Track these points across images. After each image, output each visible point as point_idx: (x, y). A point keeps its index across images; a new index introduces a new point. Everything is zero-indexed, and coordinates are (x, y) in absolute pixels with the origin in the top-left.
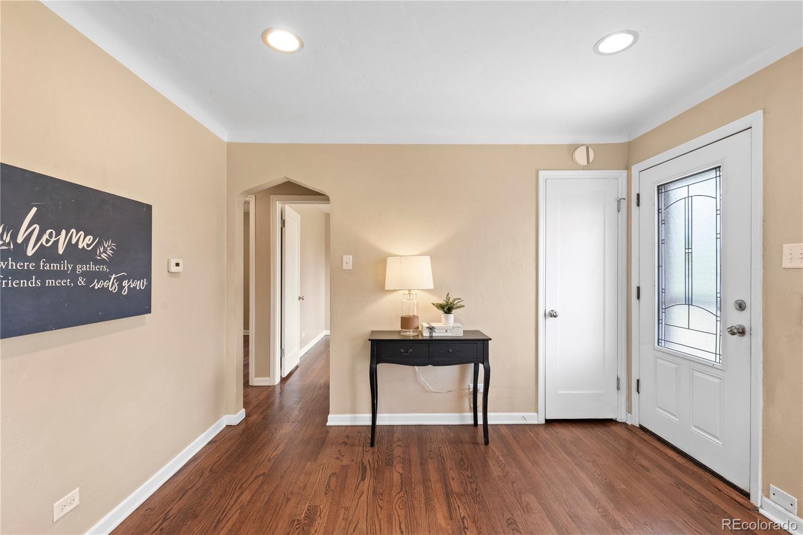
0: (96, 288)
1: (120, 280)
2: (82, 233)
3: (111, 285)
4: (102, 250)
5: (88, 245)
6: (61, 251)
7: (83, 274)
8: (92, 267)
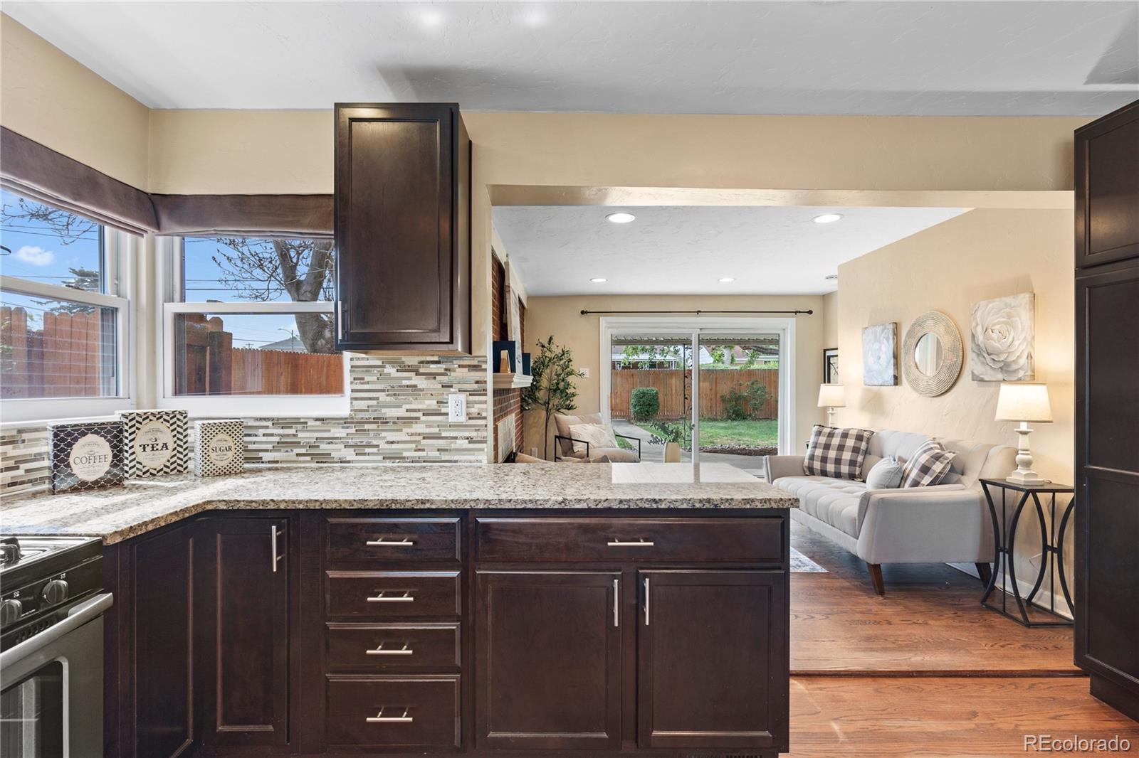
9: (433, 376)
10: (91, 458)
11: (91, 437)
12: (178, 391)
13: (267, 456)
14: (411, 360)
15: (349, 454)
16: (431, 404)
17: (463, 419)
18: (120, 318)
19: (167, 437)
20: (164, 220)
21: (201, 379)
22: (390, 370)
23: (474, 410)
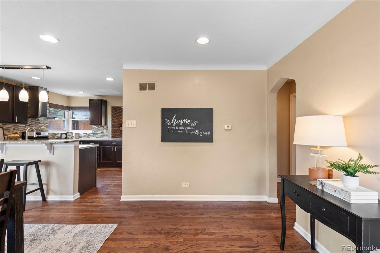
0: (191, 133)
1: (199, 132)
2: (187, 120)
3: (196, 133)
4: (193, 123)
5: (189, 123)
6: (181, 124)
7: (187, 130)
8: (190, 128)
9: (102, 128)
10: (64, 136)
11: (64, 134)
12: (72, 130)
14: (99, 126)
15: (92, 137)
16: (102, 131)
17: (105, 133)
18: (65, 121)
19: (71, 135)
20: (70, 110)
22: (97, 127)
23: (107, 132)
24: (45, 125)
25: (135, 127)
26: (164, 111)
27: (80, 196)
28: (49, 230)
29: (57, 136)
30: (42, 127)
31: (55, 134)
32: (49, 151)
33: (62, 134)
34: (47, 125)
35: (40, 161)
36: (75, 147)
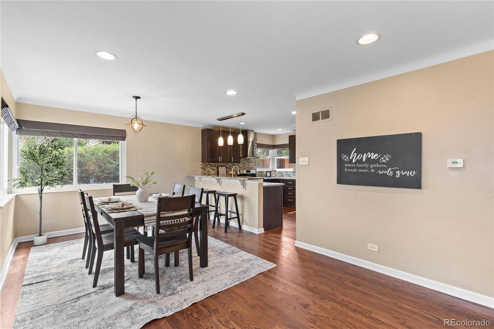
0: (380, 173)
1: (394, 172)
2: (373, 154)
3: (389, 172)
4: (383, 159)
5: (376, 158)
6: (364, 160)
7: (373, 168)
8: (378, 165)
10: (268, 174)
11: (268, 172)
12: (277, 168)
13: (285, 176)
15: (293, 176)
18: (271, 160)
19: (275, 173)
20: (275, 148)
21: (281, 166)
24: (254, 164)
25: (308, 164)
26: (340, 143)
27: (264, 232)
28: (231, 250)
29: (264, 174)
30: (251, 165)
31: (262, 172)
32: (242, 187)
33: (267, 172)
34: (255, 164)
35: (237, 194)
36: (259, 184)
